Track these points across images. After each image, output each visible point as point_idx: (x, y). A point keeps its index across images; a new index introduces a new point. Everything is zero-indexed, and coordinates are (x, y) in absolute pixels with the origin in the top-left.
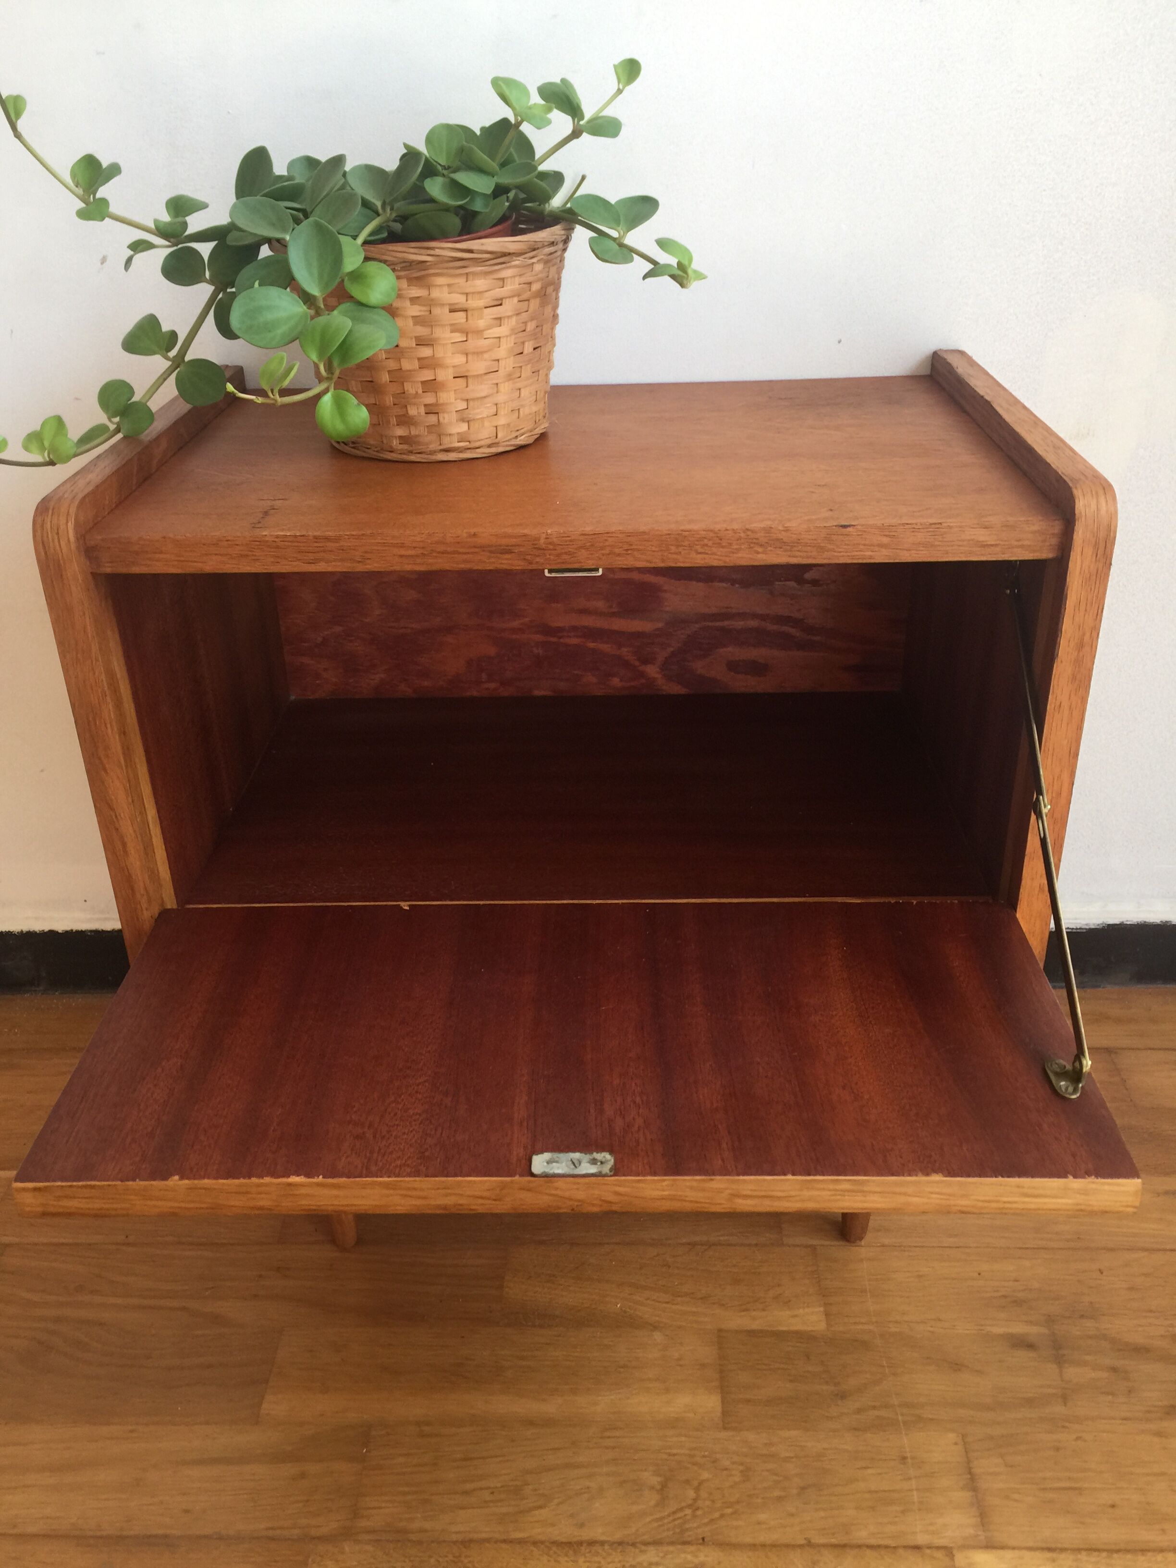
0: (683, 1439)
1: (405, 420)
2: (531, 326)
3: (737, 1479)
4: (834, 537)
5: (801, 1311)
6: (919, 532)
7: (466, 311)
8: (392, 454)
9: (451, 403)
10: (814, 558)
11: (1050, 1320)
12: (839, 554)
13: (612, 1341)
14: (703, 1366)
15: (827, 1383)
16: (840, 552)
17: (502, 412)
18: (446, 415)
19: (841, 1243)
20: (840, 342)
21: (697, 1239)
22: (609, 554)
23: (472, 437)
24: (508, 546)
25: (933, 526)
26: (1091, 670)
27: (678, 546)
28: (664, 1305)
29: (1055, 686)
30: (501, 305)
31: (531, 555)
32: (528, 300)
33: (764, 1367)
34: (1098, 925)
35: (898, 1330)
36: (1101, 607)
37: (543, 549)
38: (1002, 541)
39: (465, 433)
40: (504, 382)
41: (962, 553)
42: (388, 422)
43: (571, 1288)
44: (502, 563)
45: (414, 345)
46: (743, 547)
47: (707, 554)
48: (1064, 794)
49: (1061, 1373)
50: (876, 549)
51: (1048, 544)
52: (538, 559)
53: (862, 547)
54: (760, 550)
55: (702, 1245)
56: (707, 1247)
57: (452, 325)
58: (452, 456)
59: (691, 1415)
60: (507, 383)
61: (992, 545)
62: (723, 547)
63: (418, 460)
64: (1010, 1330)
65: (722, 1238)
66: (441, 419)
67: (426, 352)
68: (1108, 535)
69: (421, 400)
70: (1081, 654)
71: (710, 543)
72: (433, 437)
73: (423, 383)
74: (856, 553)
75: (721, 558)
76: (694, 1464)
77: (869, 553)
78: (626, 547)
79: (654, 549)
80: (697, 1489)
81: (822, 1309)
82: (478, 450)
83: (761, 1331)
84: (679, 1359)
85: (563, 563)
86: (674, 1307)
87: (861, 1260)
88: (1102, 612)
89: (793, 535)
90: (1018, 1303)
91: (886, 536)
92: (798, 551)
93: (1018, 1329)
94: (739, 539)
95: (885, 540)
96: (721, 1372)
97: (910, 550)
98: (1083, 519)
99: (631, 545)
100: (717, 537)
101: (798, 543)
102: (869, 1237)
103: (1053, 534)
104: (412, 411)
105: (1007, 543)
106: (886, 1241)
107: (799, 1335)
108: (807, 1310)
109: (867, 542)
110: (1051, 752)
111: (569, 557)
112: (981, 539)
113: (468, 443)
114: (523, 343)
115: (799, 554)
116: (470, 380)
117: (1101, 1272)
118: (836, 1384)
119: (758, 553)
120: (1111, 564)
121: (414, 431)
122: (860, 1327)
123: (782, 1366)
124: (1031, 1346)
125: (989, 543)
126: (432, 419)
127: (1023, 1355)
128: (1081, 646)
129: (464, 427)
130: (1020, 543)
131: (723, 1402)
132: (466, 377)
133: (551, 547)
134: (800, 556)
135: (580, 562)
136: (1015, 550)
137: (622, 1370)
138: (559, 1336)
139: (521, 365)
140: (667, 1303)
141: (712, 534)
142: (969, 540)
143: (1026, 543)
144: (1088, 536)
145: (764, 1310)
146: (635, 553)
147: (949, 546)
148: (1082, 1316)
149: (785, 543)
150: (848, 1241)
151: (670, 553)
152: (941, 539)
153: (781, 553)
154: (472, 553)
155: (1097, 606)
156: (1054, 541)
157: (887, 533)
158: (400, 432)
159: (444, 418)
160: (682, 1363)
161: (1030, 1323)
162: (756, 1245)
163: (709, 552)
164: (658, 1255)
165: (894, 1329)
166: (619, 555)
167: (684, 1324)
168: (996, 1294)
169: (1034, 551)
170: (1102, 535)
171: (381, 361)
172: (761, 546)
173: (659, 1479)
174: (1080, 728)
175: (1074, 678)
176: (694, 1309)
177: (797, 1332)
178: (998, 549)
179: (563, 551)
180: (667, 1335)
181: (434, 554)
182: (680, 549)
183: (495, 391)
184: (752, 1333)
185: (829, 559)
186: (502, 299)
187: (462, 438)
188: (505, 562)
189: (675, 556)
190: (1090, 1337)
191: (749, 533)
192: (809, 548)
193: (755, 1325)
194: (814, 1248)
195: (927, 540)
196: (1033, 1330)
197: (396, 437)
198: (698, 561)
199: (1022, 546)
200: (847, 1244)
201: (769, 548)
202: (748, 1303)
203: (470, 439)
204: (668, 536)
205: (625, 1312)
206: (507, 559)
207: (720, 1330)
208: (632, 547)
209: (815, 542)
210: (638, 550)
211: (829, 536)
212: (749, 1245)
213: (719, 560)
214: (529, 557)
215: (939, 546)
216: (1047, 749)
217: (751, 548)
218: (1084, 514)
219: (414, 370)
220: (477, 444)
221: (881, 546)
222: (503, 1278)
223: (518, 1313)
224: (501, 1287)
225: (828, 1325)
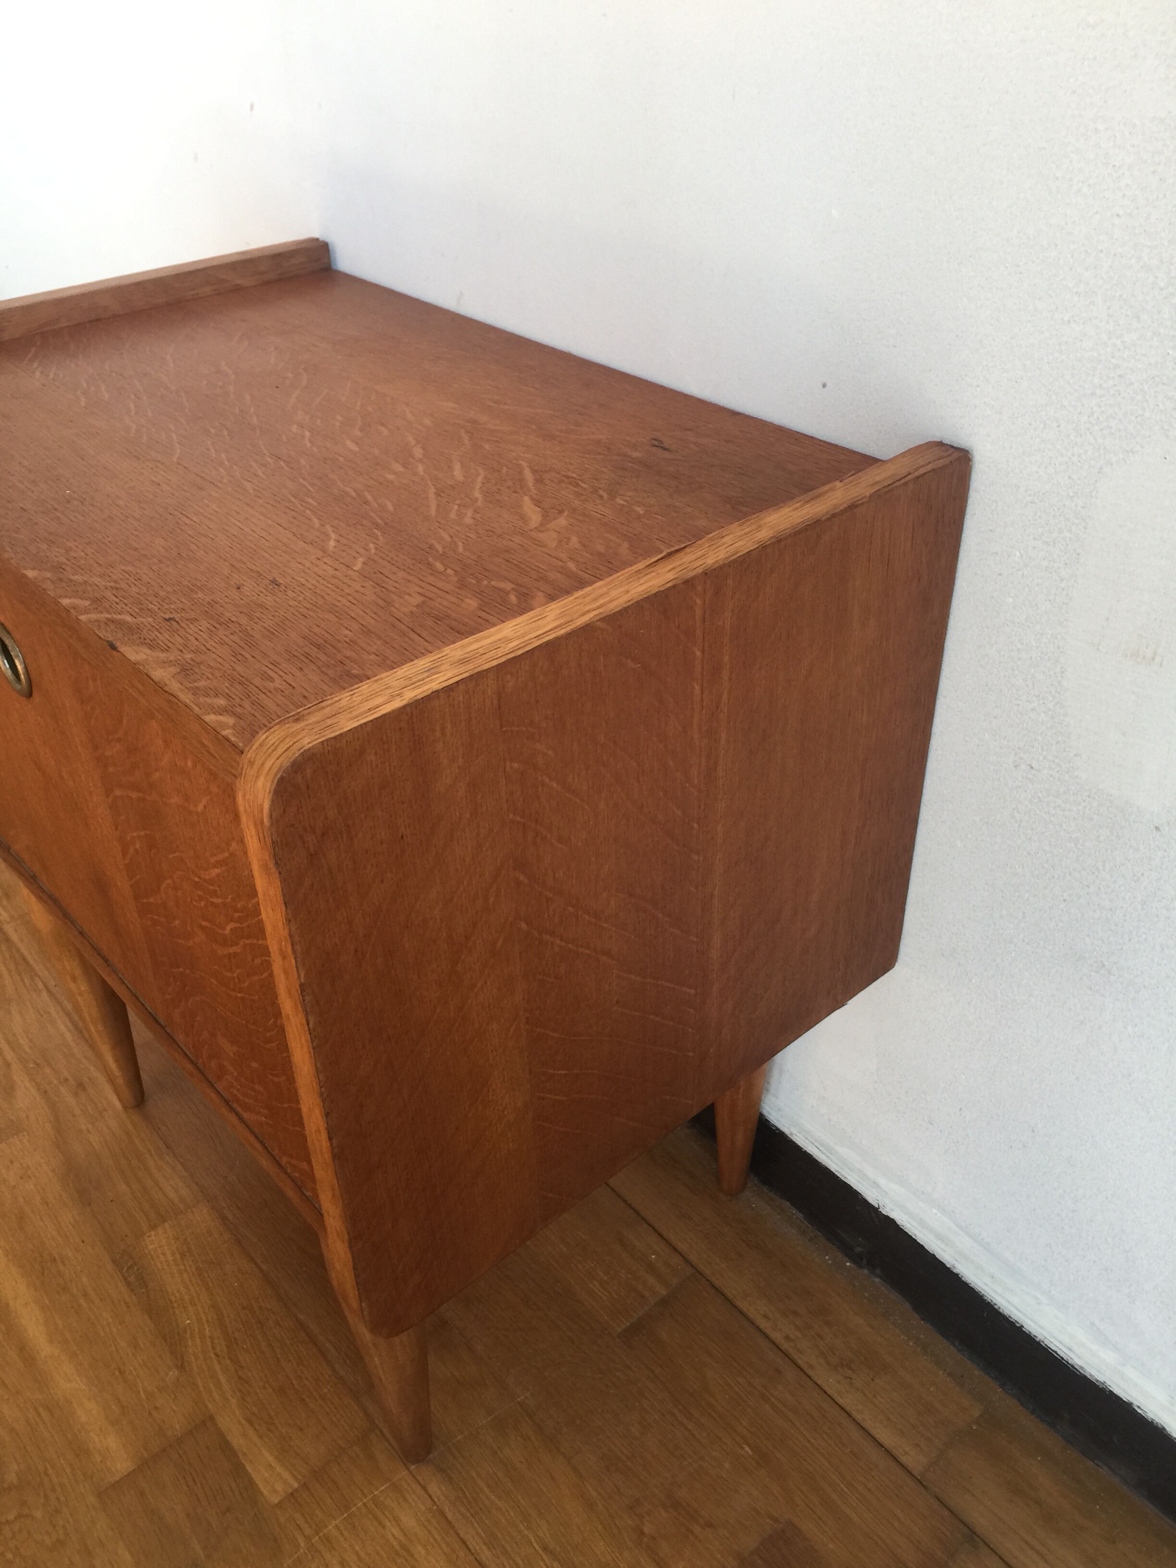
0: (68, 1470)
3: (48, 1541)
5: (281, 1470)
13: (144, 1344)
14: (161, 1432)
20: (824, 386)
28: (213, 1356)
33: (190, 1481)
34: (1097, 1381)
55: (308, 1335)
56: (307, 1340)
59: (98, 1458)
76: (46, 1497)
80: (20, 1516)
81: (296, 1485)
83: (234, 1452)
84: (156, 1408)
86: (216, 1363)
96: (164, 1450)
107: (250, 1486)
108: (285, 1473)
122: (297, 1535)
123: (202, 1496)
131: (128, 1475)
137: (117, 1374)
138: (127, 1304)
140: (217, 1355)
145: (260, 1437)
150: (406, 1454)
160: (154, 1413)
162: (340, 1378)
164: (269, 1310)
167: (200, 1384)
173: (15, 1481)
176: (223, 1381)
177: (251, 1482)
180: (178, 1380)
184: (225, 1446)
193: (237, 1442)
194: (373, 1428)
200: (402, 1455)
202: (261, 1419)
205: (184, 1331)
207: (212, 1418)
212: (335, 1373)
222: (164, 1221)
223: (132, 1258)
224: (153, 1227)
225: (279, 1505)
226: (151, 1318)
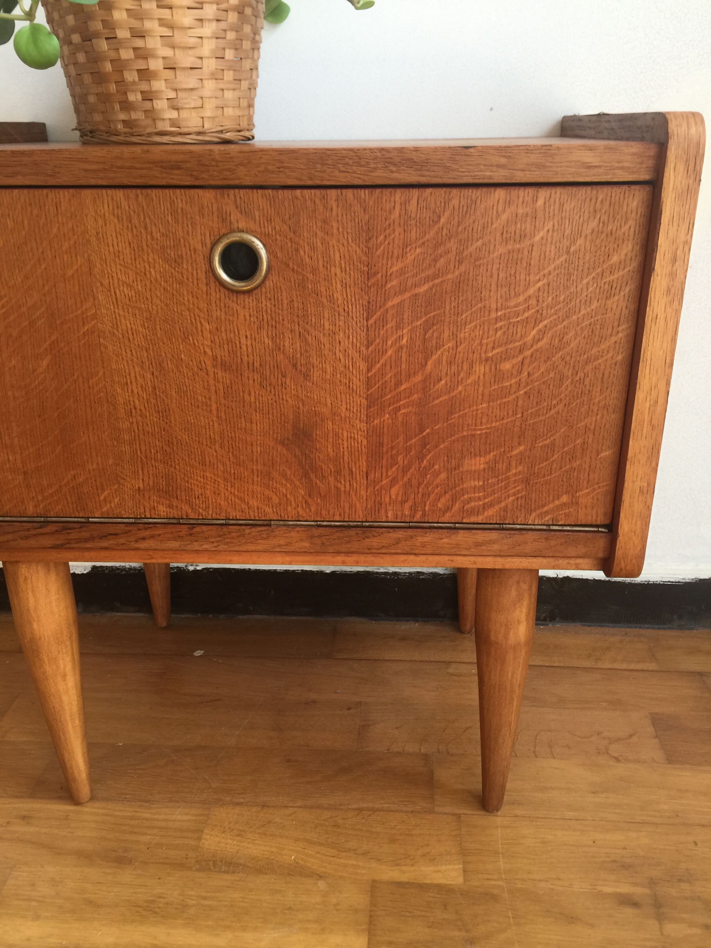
1: (126, 106)
2: (231, 35)
4: (458, 157)
5: (444, 868)
6: (532, 153)
7: (171, 8)
8: (119, 138)
9: (161, 92)
10: (441, 178)
11: (652, 883)
12: (463, 174)
13: (282, 887)
14: (356, 911)
15: (460, 930)
16: (464, 172)
17: (207, 106)
18: (159, 102)
19: (483, 813)
20: (491, 109)
21: (365, 805)
22: (263, 171)
23: (183, 124)
24: (177, 162)
25: (544, 148)
26: (683, 284)
27: (323, 164)
28: (332, 859)
29: (652, 299)
30: (202, 8)
31: (197, 171)
32: (227, 11)
33: (408, 914)
35: (523, 886)
36: (691, 222)
37: (207, 166)
38: (605, 163)
39: (176, 119)
40: (208, 79)
41: (569, 174)
42: (113, 108)
43: (257, 842)
44: (172, 179)
45: (129, 36)
46: (379, 166)
47: (348, 172)
48: (661, 401)
49: (661, 929)
50: (495, 169)
51: (644, 166)
52: (203, 176)
53: (482, 167)
54: (394, 169)
55: (368, 810)
56: (371, 812)
57: (159, 19)
58: (165, 139)
60: (210, 81)
61: (596, 167)
62: (361, 166)
63: (138, 141)
64: (618, 890)
65: (384, 805)
66: (155, 105)
67: (139, 43)
68: (698, 152)
69: (139, 87)
70: (675, 268)
71: (351, 162)
72: (149, 122)
73: (138, 71)
74: (476, 173)
75: (360, 176)
77: (488, 173)
78: (278, 165)
79: (302, 167)
81: (461, 866)
82: (187, 136)
83: (408, 883)
84: (337, 904)
85: (225, 179)
86: (338, 860)
87: (497, 827)
88: (693, 227)
89: (422, 155)
90: (625, 867)
91: (505, 156)
92: (428, 170)
93: (625, 889)
94: (375, 158)
95: (503, 161)
96: (371, 916)
97: (524, 171)
98: (676, 137)
99: (283, 163)
100: (357, 156)
101: (427, 163)
102: (505, 809)
103: (649, 156)
104: (132, 97)
105: (608, 165)
106: (519, 812)
107: (440, 888)
108: (448, 867)
109: (487, 163)
110: (648, 363)
111: (229, 173)
112: (587, 160)
113: (178, 129)
114: (224, 49)
115: (428, 173)
116: (178, 73)
117: (696, 844)
118: (467, 931)
119: (392, 172)
120: (700, 180)
121: (134, 116)
122: (492, 883)
123: (423, 913)
124: (635, 904)
125: (593, 165)
126: (147, 105)
127: (629, 911)
128: (674, 260)
129: (174, 114)
130: (620, 165)
131: (369, 943)
132: (174, 68)
133: (214, 163)
134: (429, 176)
135: (240, 179)
136: (616, 171)
137: (287, 912)
138: (240, 881)
139: (223, 68)
140: (333, 857)
141: (352, 154)
142: (576, 162)
143: (626, 164)
144: (680, 152)
145: (412, 865)
146: (287, 170)
147: (558, 167)
148: (680, 880)
149: (415, 162)
150: (487, 811)
151: (317, 171)
152: (551, 160)
153: (412, 172)
154: (146, 168)
155: (688, 220)
156: (650, 163)
157: (504, 154)
158: (122, 116)
159: (157, 104)
160: (339, 907)
161: (635, 884)
162: (412, 812)
163: (350, 171)
164: (331, 818)
165: (519, 885)
166: (273, 172)
167: (345, 874)
168: (607, 859)
169: (633, 173)
170: (692, 152)
171: (104, 52)
172: (395, 165)
174: (674, 340)
175: (669, 291)
176: (355, 863)
177: (438, 885)
178: (601, 170)
179: (225, 167)
180: (329, 884)
181: (114, 169)
182: (325, 168)
183: (200, 85)
184: (400, 884)
185: (454, 178)
186: (202, 3)
187: (173, 123)
188: (175, 177)
189: (320, 174)
190: (686, 898)
191: (384, 152)
192: (436, 167)
193: (404, 878)
194: (459, 816)
195: (539, 161)
196: (639, 890)
197: (120, 121)
198: (342, 180)
199: (622, 168)
200: (486, 813)
201: (402, 168)
202: (400, 859)
203: (181, 126)
204: (314, 155)
205: (297, 863)
206: (177, 175)
207: (374, 881)
208: (283, 165)
209: (442, 162)
210: (288, 168)
211: (453, 156)
212: (407, 812)
213: (359, 178)
214: (195, 173)
215: (550, 167)
216: (645, 360)
217: (386, 167)
218: (676, 133)
219: (131, 60)
220: (186, 130)
221: (499, 166)
222: (203, 831)
223: (209, 861)
224: (199, 839)
225: (465, 880)
226: (266, 874)
